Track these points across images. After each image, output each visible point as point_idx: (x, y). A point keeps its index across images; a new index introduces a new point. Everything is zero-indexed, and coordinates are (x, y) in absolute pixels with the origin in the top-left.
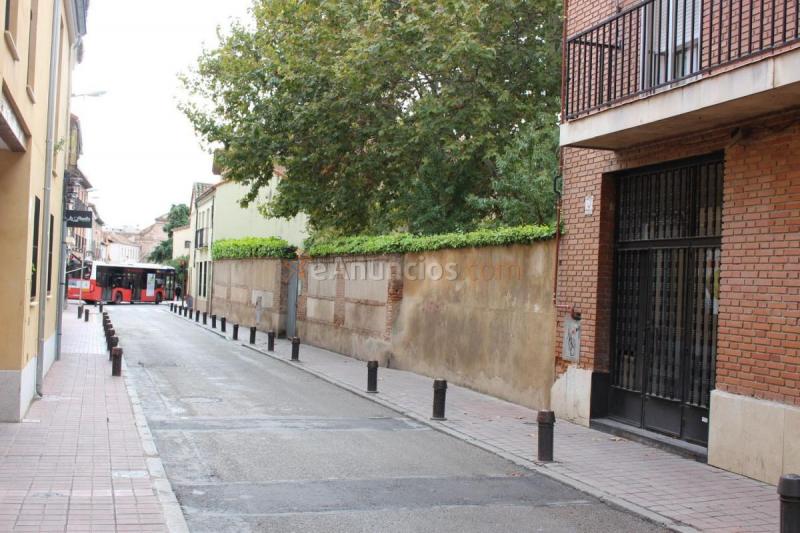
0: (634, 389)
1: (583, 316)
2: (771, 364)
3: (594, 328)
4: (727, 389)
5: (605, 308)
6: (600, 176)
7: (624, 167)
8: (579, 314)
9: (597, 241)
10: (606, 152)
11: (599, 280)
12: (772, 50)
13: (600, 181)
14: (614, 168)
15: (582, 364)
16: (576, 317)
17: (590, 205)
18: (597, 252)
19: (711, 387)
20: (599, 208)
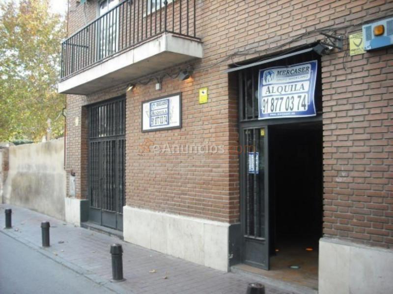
0: (98, 207)
1: (76, 174)
2: (145, 192)
3: (80, 180)
4: (130, 205)
5: (85, 170)
6: (81, 107)
7: (89, 103)
8: (74, 173)
9: (80, 138)
10: (83, 96)
11: (82, 157)
12: (134, 46)
13: (81, 110)
14: (86, 104)
15: (77, 197)
16: (73, 175)
17: (77, 121)
18: (80, 144)
19: (124, 204)
20: (80, 123)
